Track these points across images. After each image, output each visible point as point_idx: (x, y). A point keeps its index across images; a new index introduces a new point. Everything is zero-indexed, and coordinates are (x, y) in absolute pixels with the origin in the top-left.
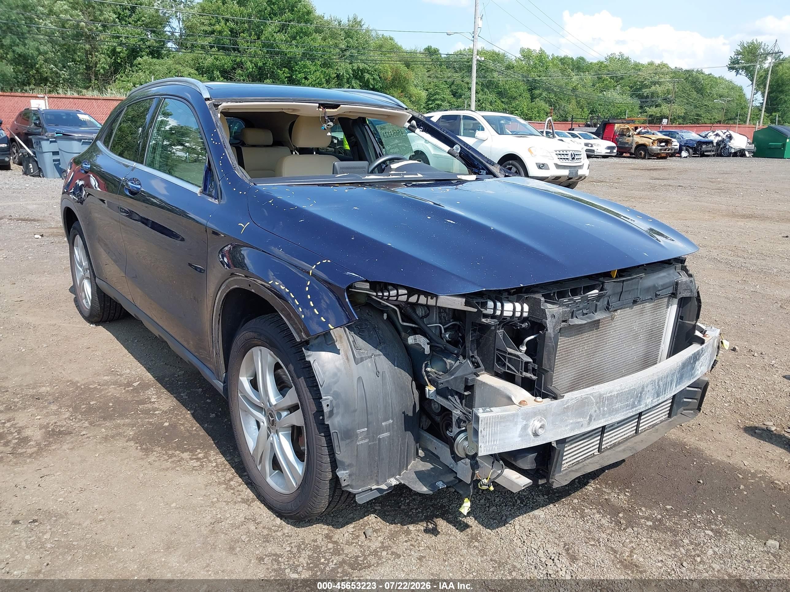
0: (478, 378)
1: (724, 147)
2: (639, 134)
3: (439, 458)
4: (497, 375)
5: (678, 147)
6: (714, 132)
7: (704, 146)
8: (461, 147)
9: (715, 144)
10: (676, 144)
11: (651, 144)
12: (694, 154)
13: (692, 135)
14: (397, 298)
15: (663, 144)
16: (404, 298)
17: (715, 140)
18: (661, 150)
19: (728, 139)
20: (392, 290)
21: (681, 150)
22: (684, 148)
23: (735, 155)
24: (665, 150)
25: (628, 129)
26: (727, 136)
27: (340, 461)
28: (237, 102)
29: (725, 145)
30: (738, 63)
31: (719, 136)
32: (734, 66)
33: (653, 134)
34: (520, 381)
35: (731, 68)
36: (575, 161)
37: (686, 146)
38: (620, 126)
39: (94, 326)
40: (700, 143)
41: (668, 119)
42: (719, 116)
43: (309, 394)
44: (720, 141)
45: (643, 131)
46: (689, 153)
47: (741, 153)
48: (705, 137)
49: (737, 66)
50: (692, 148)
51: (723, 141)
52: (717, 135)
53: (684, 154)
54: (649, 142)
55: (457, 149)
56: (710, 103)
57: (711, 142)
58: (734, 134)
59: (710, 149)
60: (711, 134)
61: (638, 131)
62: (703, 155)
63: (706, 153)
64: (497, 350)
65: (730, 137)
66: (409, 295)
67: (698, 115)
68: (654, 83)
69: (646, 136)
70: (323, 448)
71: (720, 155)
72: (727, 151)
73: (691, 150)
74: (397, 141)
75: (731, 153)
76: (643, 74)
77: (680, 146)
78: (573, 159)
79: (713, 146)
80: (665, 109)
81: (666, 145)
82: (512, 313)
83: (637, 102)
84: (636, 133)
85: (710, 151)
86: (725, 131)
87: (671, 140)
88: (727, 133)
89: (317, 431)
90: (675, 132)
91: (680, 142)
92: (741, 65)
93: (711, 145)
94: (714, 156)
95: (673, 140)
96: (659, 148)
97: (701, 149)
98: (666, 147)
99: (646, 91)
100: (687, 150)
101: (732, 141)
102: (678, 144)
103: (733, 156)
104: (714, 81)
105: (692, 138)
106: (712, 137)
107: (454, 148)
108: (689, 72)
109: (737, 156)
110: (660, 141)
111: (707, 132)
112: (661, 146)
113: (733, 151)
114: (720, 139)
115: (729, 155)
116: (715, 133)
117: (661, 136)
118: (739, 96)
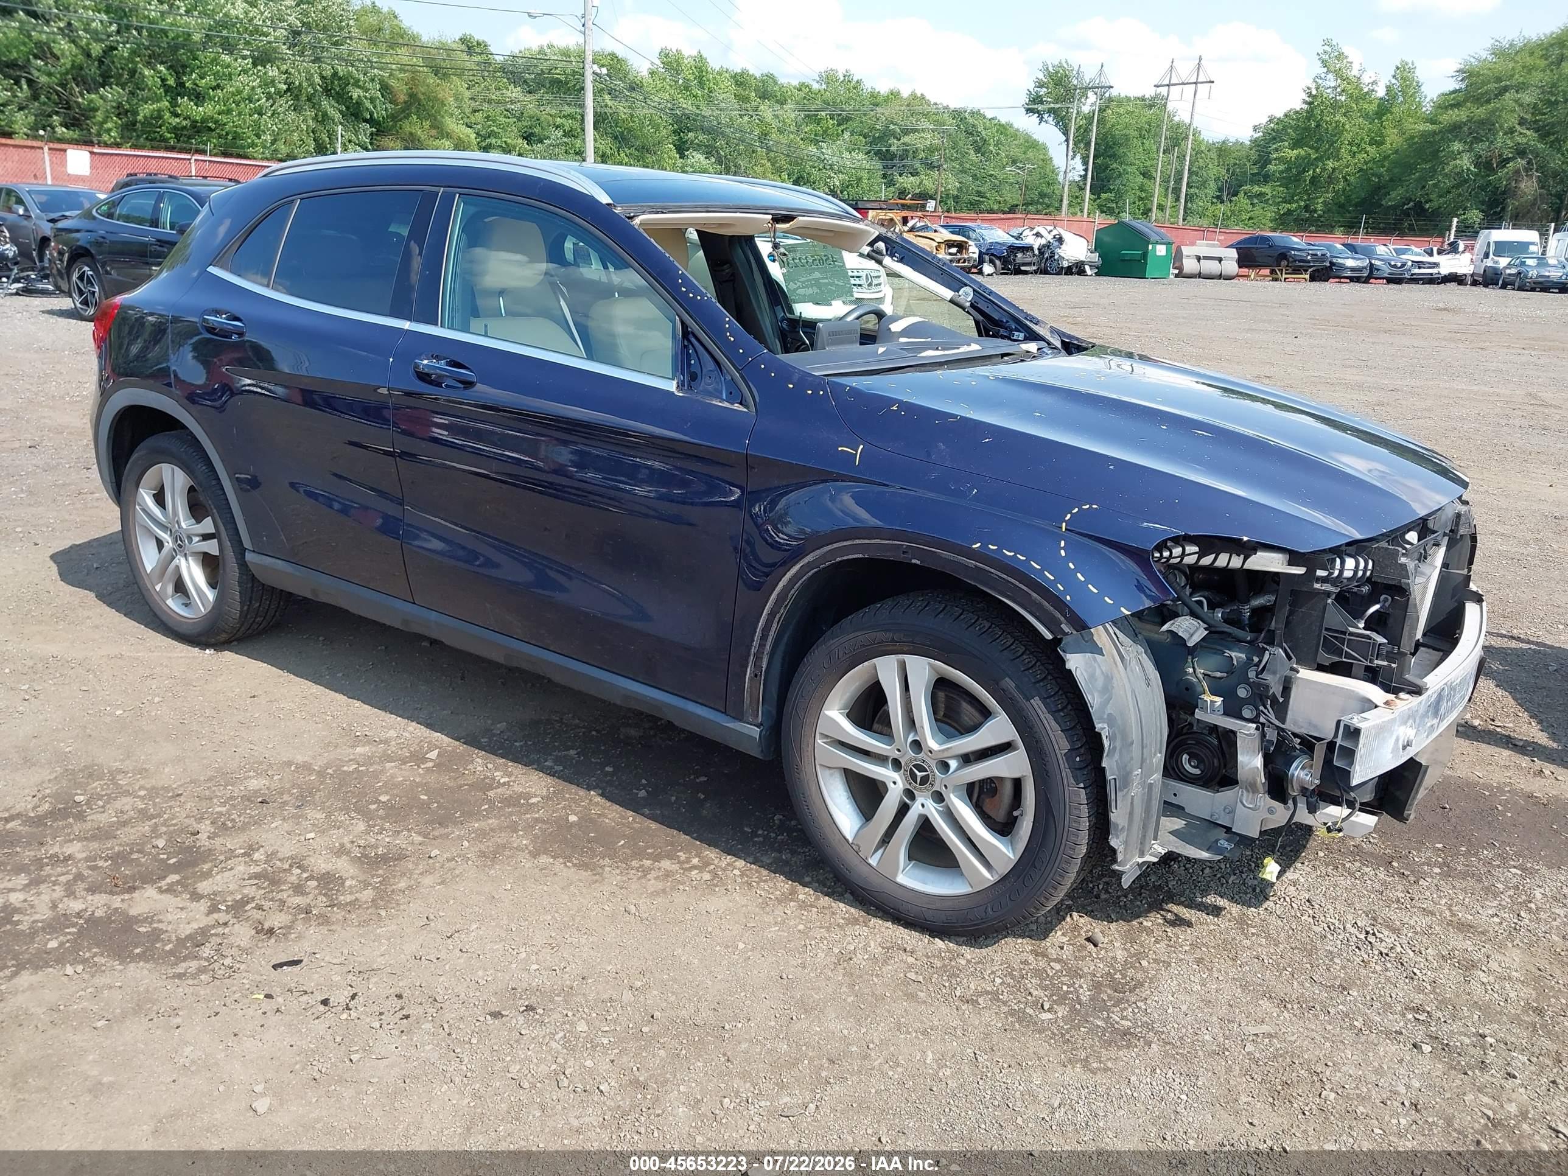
0: (1298, 675)
1: (1051, 257)
2: (912, 230)
3: (1183, 809)
4: (1321, 668)
5: (976, 256)
6: (1032, 229)
7: (1019, 255)
8: (974, 290)
9: (1037, 252)
10: (973, 251)
11: (935, 251)
12: (1003, 269)
13: (998, 234)
14: (1182, 560)
15: (954, 250)
16: (1190, 560)
17: (1037, 243)
18: (951, 261)
19: (1057, 243)
20: (1174, 547)
21: (981, 261)
22: (987, 258)
23: (1069, 271)
24: (958, 261)
25: (892, 220)
26: (1054, 237)
27: (1114, 823)
28: (657, 213)
29: (1053, 253)
30: (1041, 102)
31: (1042, 237)
32: (1034, 106)
33: (936, 231)
34: (1362, 672)
35: (1029, 111)
36: (874, 289)
37: (990, 254)
38: (878, 214)
39: (212, 651)
40: (1013, 249)
41: (935, 199)
42: (1012, 196)
43: (1053, 723)
44: (1044, 246)
45: (918, 225)
46: (995, 267)
47: (1077, 269)
48: (1018, 237)
49: (1040, 107)
50: (999, 258)
51: (1048, 245)
52: (1038, 235)
53: (988, 269)
54: (931, 247)
55: (967, 294)
56: (997, 173)
57: (1030, 248)
58: (1067, 236)
59: (1029, 260)
60: (1027, 232)
61: (910, 224)
62: (1018, 272)
63: (1023, 268)
64: (1326, 629)
65: (1060, 240)
66: (1202, 554)
67: (980, 194)
68: (906, 132)
69: (922, 234)
70: (1082, 806)
71: (1045, 272)
72: (1055, 263)
73: (998, 262)
74: (817, 275)
75: (1062, 267)
76: (884, 112)
77: (980, 253)
78: (870, 285)
79: (1034, 255)
80: (928, 181)
81: (958, 252)
82: (1352, 572)
83: (878, 165)
84: (906, 229)
85: (1029, 264)
86: (1052, 228)
87: (967, 243)
88: (1055, 232)
89: (1072, 780)
90: (969, 227)
91: (979, 246)
92: (1046, 106)
93: (1030, 253)
94: (1036, 272)
95: (970, 243)
96: (949, 257)
97: (1014, 260)
98: (959, 256)
99: (895, 146)
100: (991, 261)
101: (1063, 247)
102: (977, 251)
103: (1066, 274)
104: (1003, 129)
105: (998, 240)
106: (1029, 240)
107: (961, 292)
108: (958, 115)
109: (1071, 274)
110: (950, 244)
111: (1020, 230)
112: (950, 254)
113: (1065, 264)
114: (1043, 242)
115: (1061, 271)
116: (1035, 232)
117: (946, 235)
118: (1043, 160)
